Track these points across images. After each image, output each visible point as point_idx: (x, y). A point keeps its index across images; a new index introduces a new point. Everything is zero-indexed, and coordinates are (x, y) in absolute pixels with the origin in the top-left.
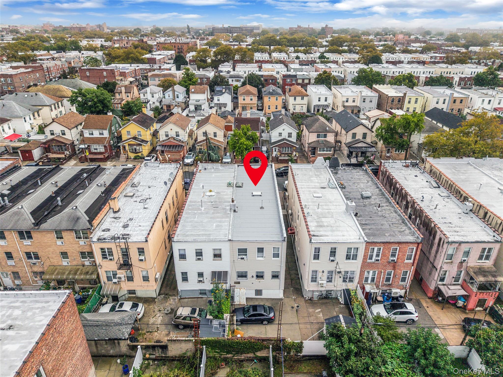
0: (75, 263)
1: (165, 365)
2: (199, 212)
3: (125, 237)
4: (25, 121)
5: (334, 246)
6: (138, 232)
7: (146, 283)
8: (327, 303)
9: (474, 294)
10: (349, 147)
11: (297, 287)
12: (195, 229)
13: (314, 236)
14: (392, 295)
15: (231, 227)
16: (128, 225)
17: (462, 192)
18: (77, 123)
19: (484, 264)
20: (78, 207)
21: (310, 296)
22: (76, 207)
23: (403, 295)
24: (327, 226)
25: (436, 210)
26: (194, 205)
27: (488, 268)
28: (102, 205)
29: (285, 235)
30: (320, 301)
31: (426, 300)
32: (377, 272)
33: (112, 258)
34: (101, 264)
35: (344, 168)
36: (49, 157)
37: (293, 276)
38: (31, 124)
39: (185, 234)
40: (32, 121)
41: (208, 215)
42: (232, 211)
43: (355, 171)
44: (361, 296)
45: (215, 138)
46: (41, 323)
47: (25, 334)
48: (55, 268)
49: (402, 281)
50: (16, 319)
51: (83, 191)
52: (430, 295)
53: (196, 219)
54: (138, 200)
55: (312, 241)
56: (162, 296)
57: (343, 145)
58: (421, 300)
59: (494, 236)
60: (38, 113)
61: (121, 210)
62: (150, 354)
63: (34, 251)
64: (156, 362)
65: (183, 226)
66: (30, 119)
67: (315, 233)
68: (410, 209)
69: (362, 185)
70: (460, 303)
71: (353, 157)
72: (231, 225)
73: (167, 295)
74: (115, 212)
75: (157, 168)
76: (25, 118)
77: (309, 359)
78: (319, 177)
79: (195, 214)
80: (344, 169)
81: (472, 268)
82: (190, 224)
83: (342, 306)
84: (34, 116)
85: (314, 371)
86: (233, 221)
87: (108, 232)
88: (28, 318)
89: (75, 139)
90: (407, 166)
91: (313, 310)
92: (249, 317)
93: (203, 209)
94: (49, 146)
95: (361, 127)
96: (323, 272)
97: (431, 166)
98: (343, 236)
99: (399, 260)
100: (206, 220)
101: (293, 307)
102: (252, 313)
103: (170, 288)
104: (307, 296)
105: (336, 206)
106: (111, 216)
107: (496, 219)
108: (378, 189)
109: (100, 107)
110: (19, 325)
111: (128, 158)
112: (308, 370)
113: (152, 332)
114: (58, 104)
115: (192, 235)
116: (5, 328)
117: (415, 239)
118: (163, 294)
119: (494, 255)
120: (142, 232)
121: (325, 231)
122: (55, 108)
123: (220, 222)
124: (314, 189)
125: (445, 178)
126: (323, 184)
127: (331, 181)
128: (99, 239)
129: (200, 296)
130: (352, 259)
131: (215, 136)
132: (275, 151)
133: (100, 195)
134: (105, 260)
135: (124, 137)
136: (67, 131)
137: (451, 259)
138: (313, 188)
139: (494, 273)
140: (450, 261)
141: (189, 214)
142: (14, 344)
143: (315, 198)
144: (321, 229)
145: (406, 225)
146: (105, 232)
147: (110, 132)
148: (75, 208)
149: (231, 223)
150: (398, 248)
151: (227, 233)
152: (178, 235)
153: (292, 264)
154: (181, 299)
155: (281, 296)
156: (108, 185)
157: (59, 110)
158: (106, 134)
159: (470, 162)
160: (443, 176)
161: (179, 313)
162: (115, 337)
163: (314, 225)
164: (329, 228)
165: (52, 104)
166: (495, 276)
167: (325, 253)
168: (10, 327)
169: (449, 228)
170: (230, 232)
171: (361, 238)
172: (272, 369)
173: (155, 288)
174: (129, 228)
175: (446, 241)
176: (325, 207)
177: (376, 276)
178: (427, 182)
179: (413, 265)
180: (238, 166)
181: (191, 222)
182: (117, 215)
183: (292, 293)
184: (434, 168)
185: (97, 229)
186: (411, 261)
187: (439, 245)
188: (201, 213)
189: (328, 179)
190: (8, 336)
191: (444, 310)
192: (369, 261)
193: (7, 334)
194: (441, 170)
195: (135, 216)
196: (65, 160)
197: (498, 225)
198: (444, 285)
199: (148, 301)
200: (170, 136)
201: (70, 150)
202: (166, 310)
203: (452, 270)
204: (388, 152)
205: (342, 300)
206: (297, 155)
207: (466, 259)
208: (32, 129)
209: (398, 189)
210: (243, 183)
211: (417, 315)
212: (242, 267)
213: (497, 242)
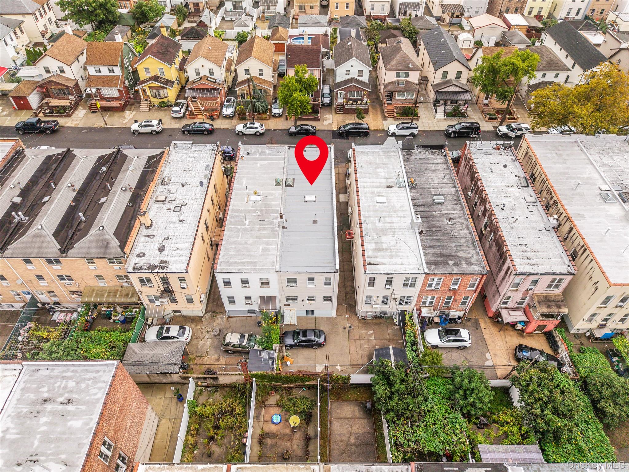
0: (112, 284)
1: (217, 391)
2: (243, 227)
3: (163, 264)
4: (6, 44)
5: (390, 276)
6: (176, 258)
7: (190, 305)
8: (380, 323)
9: (534, 322)
10: (437, 92)
11: (351, 303)
12: (239, 255)
13: (370, 264)
14: (450, 317)
15: (279, 253)
16: (164, 246)
17: (553, 194)
18: (77, 54)
19: (552, 292)
20: (105, 227)
21: (364, 315)
22: (103, 227)
23: (461, 316)
24: (386, 250)
25: (514, 224)
26: (237, 216)
27: (555, 296)
28: (131, 220)
29: (338, 267)
30: (374, 321)
31: (484, 320)
32: (436, 298)
33: (152, 285)
34: (141, 290)
35: (419, 150)
36: (50, 104)
37: (348, 289)
38: (14, 47)
39: (228, 262)
40: (15, 41)
41: (252, 232)
42: (281, 227)
43: (433, 156)
44: (416, 320)
45: (261, 77)
46: (96, 397)
47: (84, 409)
48: (92, 288)
49: (462, 304)
50: (71, 392)
51: (106, 198)
52: (491, 315)
53: (240, 239)
54: (172, 207)
55: (367, 272)
56: (209, 314)
57: (430, 88)
58: (480, 320)
59: (569, 266)
60: (20, 28)
61: (154, 224)
62: (201, 382)
63: (67, 274)
64: (208, 389)
65: (226, 249)
66: (12, 40)
67: (372, 261)
68: (486, 219)
69: (436, 181)
70: (519, 326)
71: (440, 104)
72: (279, 249)
73: (214, 312)
74: (147, 228)
75: (190, 150)
76: (5, 41)
77: (356, 387)
78: (388, 168)
79: (238, 230)
80: (420, 152)
81: (537, 296)
82: (233, 246)
83: (396, 327)
84: (15, 33)
85: (360, 399)
86: (282, 242)
87: (143, 258)
88: (83, 391)
89: (78, 77)
90: (498, 149)
91: (365, 331)
92: (299, 343)
93: (247, 222)
94: (47, 89)
95: (455, 63)
96: (378, 297)
97: (528, 147)
98: (402, 264)
99: (461, 288)
100: (251, 241)
101: (345, 328)
102: (302, 338)
103: (217, 304)
104: (360, 314)
105: (401, 217)
106: (144, 234)
107: (579, 239)
108: (454, 190)
109: (102, 16)
110: (76, 399)
111: (151, 106)
112: (354, 397)
113: (202, 356)
114: (43, 8)
115: (236, 263)
116: (65, 402)
117: (481, 269)
118: (210, 312)
119: (564, 285)
120: (181, 258)
121: (383, 257)
122: (41, 15)
123: (267, 243)
124: (379, 190)
125: (540, 170)
126: (390, 180)
127: (401, 175)
128: (134, 268)
129: (249, 315)
130: (410, 286)
131: (261, 74)
132: (341, 95)
133: (127, 205)
134: (144, 286)
135: (143, 76)
136: (66, 68)
137: (517, 287)
138: (377, 187)
139: (560, 303)
140: (516, 289)
141: (232, 231)
142: (76, 420)
143: (378, 205)
144: (379, 254)
145: (475, 249)
146: (140, 258)
147: (123, 68)
148: (101, 228)
149: (279, 246)
150: (461, 279)
151: (275, 260)
152: (221, 262)
153: (348, 273)
154: (229, 317)
155: (334, 314)
156: (133, 187)
157: (47, 17)
158: (118, 71)
159: (578, 139)
160: (538, 166)
161: (227, 341)
162: (166, 371)
163: (372, 248)
164: (388, 253)
165: (36, 10)
166: (559, 307)
167: (380, 282)
168: (69, 401)
169: (522, 253)
170: (278, 260)
171: (421, 268)
172: (319, 404)
173: (201, 308)
174: (166, 252)
175: (514, 272)
176: (388, 220)
177: (434, 301)
178: (516, 176)
179: (475, 293)
180: (289, 147)
181: (234, 243)
182: (150, 232)
183: (345, 311)
184: (531, 152)
185: (131, 256)
186: (474, 289)
187: (506, 273)
188: (245, 230)
189: (397, 172)
190: (69, 411)
191: (502, 333)
192: (427, 288)
193: (68, 409)
194: (538, 157)
195: (170, 234)
196: (71, 109)
197: (580, 247)
198: (506, 308)
199: (194, 320)
200: (202, 75)
201: (75, 95)
202: (214, 331)
203: (517, 297)
204: (487, 98)
205: (396, 321)
206: (368, 104)
207: (533, 287)
208: (18, 53)
209: (478, 188)
210: (294, 180)
211: (470, 342)
212: (292, 293)
213: (570, 273)
